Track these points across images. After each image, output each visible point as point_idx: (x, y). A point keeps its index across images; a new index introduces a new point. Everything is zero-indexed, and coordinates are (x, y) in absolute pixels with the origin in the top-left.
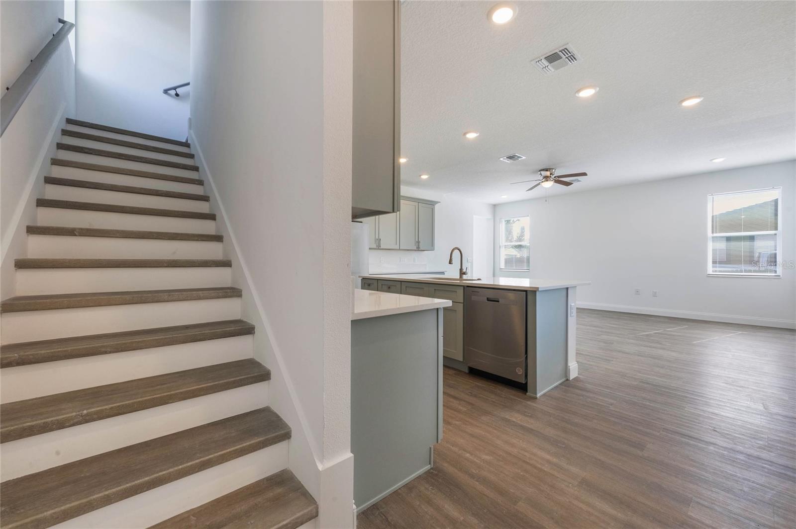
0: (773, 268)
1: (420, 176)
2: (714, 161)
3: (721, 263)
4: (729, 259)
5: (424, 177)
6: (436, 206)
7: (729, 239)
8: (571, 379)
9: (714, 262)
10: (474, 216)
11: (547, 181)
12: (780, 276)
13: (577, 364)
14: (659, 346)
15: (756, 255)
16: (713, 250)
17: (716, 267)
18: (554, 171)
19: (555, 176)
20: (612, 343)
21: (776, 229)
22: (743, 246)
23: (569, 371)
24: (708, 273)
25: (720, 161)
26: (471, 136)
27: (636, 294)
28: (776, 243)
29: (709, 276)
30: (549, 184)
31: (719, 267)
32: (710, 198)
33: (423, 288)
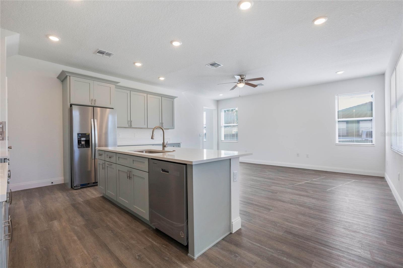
0: (370, 139)
1: (159, 78)
2: (338, 73)
3: (343, 136)
4: (346, 134)
5: (162, 79)
6: (175, 99)
7: (347, 122)
8: (233, 233)
9: (339, 136)
10: (204, 107)
11: (240, 83)
12: (374, 145)
13: (240, 219)
14: (306, 194)
15: (361, 132)
16: (339, 129)
17: (340, 138)
18: (244, 76)
19: (245, 80)
20: (276, 193)
21: (372, 116)
22: (354, 126)
23: (232, 226)
24: (336, 143)
25: (341, 74)
26: (176, 44)
27: (298, 156)
28: (372, 125)
29: (337, 145)
30: (241, 85)
31: (342, 139)
32: (336, 97)
33: (127, 159)
